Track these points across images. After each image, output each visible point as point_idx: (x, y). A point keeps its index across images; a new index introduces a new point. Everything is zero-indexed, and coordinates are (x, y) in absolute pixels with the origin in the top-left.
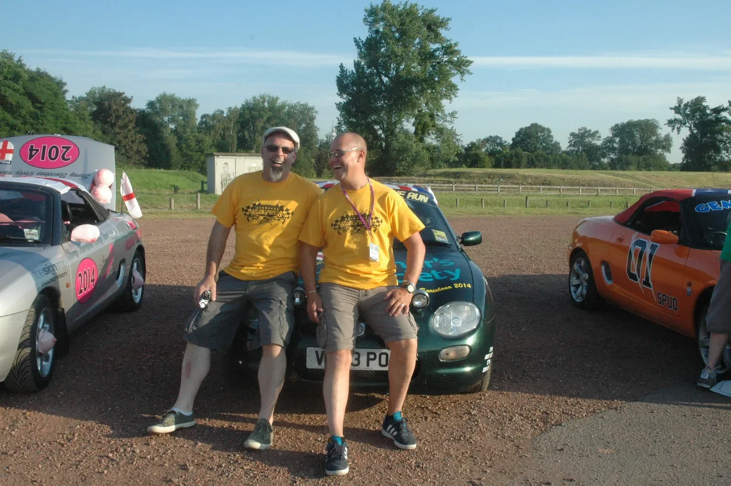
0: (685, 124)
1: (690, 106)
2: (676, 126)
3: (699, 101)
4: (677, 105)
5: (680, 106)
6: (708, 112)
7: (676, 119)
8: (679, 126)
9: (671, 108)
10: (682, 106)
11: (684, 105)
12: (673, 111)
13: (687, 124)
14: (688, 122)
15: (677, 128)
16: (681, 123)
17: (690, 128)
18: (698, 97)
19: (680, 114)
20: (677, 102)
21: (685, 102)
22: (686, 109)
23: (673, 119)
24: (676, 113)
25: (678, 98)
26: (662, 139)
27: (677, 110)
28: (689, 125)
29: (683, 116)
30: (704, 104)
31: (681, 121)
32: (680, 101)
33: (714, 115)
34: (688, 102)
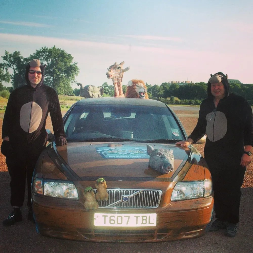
0: (10, 66)
1: (12, 56)
2: (5, 67)
3: (16, 53)
4: (6, 55)
5: (7, 56)
6: (22, 60)
7: (4, 63)
8: (6, 67)
9: (2, 57)
10: (8, 56)
11: (9, 55)
12: (3, 59)
13: (12, 66)
14: (12, 65)
15: (6, 68)
16: (8, 66)
17: (14, 69)
18: (16, 52)
19: (7, 60)
20: (5, 54)
21: (10, 54)
22: (10, 57)
23: (3, 63)
24: (4, 59)
25: (6, 51)
26: (4, 75)
27: (5, 58)
28: (13, 67)
29: (9, 62)
30: (20, 56)
31: (8, 65)
32: (7, 53)
33: (26, 62)
34: (11, 54)
